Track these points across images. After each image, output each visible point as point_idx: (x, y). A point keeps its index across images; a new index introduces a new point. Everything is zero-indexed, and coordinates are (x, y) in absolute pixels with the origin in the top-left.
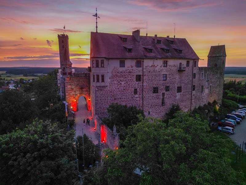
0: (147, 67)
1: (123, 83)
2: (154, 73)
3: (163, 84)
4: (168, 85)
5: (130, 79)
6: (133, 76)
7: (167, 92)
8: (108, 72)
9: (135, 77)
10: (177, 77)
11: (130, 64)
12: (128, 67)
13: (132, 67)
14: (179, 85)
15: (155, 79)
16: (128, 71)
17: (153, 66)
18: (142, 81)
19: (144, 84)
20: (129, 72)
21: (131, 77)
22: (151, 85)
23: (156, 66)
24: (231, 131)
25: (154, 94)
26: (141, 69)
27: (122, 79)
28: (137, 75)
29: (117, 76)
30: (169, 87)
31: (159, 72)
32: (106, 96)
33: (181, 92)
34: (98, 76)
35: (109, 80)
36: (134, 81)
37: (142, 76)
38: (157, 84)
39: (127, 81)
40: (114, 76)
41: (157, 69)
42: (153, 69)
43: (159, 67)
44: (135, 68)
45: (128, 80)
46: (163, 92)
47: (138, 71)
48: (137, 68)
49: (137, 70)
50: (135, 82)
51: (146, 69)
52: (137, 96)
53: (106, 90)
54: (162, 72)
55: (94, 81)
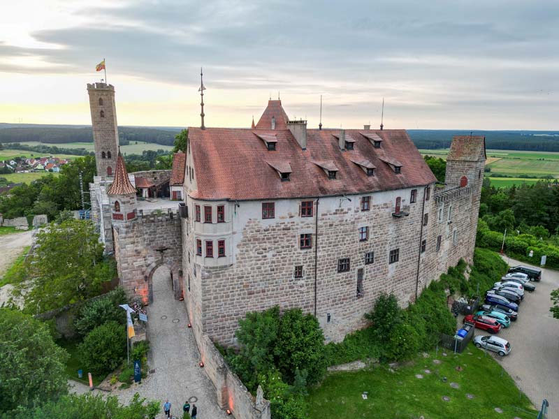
0: (326, 215)
1: (269, 255)
2: (342, 227)
3: (360, 249)
4: (370, 250)
5: (287, 244)
6: (294, 236)
7: (369, 266)
8: (234, 233)
9: (298, 239)
10: (391, 228)
11: (286, 210)
12: (283, 218)
13: (291, 217)
14: (394, 248)
15: (343, 241)
16: (283, 226)
17: (339, 211)
18: (314, 247)
19: (319, 254)
20: (284, 229)
21: (288, 241)
22: (333, 255)
23: (346, 210)
25: (340, 274)
26: (311, 220)
27: (268, 245)
28: (302, 236)
29: (257, 240)
30: (373, 253)
31: (353, 223)
32: (229, 289)
33: (398, 261)
34: (209, 244)
35: (237, 251)
36: (295, 250)
37: (314, 237)
38: (348, 252)
39: (280, 249)
40: (250, 241)
41: (348, 217)
42: (340, 219)
43: (351, 213)
44: (298, 219)
45: (283, 247)
46: (359, 267)
47: (305, 225)
48: (304, 219)
49: (302, 222)
50: (299, 251)
51: (323, 219)
52: (301, 282)
53: (230, 275)
54: (358, 222)
55: (199, 254)
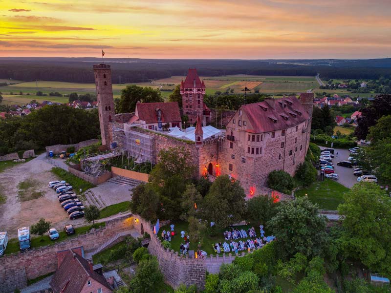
0: (288, 134)
1: (272, 151)
2: (291, 138)
3: (294, 146)
4: (297, 146)
5: (277, 147)
7: (296, 152)
8: (264, 144)
9: (280, 144)
10: (301, 137)
11: (278, 133)
12: (277, 137)
13: (279, 136)
14: (301, 144)
15: (291, 143)
16: (276, 140)
18: (284, 147)
19: (285, 149)
21: (278, 145)
22: (289, 149)
23: (292, 132)
24: (337, 177)
25: (290, 156)
26: (284, 136)
27: (272, 148)
28: (282, 143)
29: (270, 146)
32: (261, 165)
33: (302, 149)
34: (253, 149)
35: (264, 151)
36: (280, 148)
37: (285, 143)
38: (292, 148)
39: (275, 149)
40: (268, 147)
42: (291, 135)
43: (294, 133)
44: (281, 137)
46: (294, 153)
47: (282, 139)
51: (287, 136)
52: (280, 160)
53: (262, 160)
54: (295, 136)
55: (249, 152)
